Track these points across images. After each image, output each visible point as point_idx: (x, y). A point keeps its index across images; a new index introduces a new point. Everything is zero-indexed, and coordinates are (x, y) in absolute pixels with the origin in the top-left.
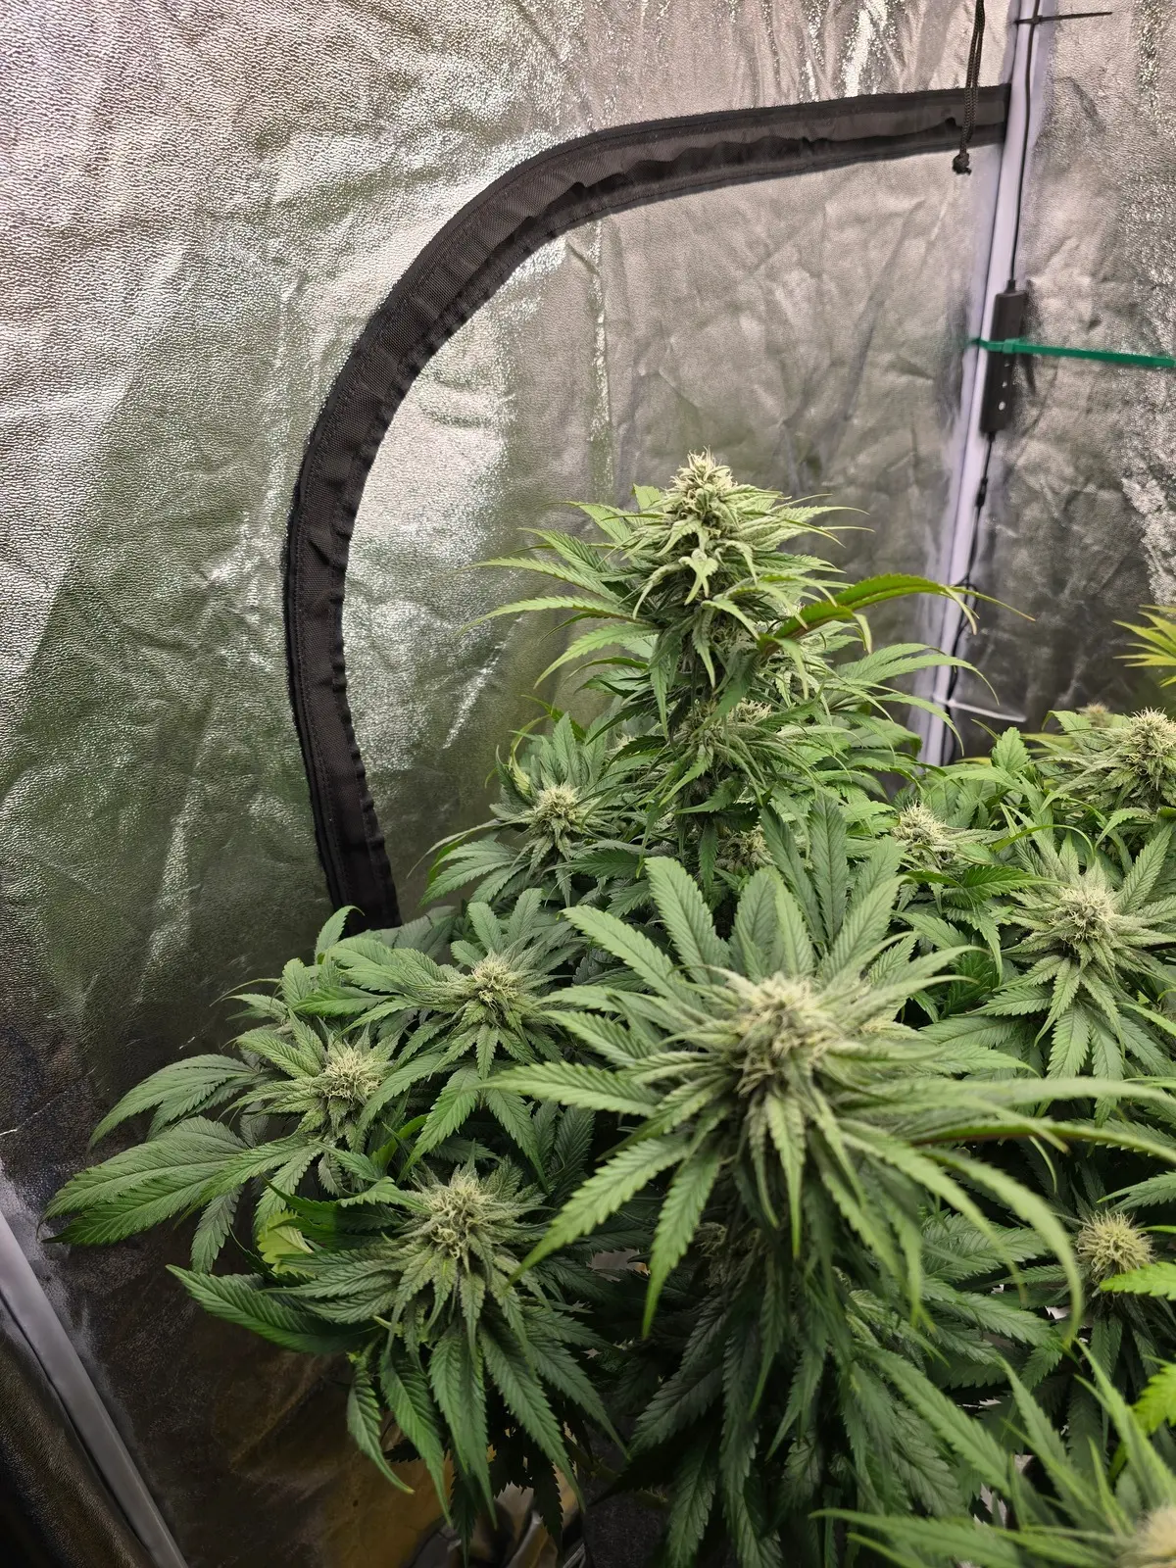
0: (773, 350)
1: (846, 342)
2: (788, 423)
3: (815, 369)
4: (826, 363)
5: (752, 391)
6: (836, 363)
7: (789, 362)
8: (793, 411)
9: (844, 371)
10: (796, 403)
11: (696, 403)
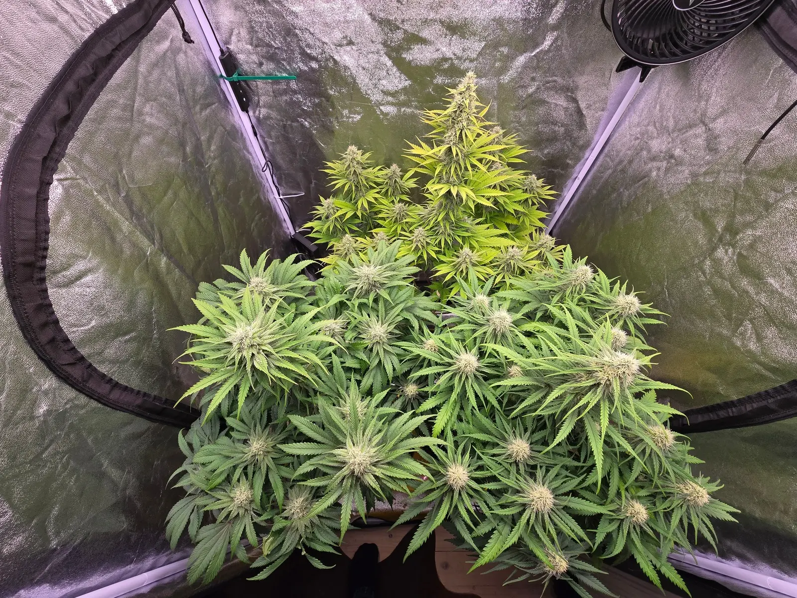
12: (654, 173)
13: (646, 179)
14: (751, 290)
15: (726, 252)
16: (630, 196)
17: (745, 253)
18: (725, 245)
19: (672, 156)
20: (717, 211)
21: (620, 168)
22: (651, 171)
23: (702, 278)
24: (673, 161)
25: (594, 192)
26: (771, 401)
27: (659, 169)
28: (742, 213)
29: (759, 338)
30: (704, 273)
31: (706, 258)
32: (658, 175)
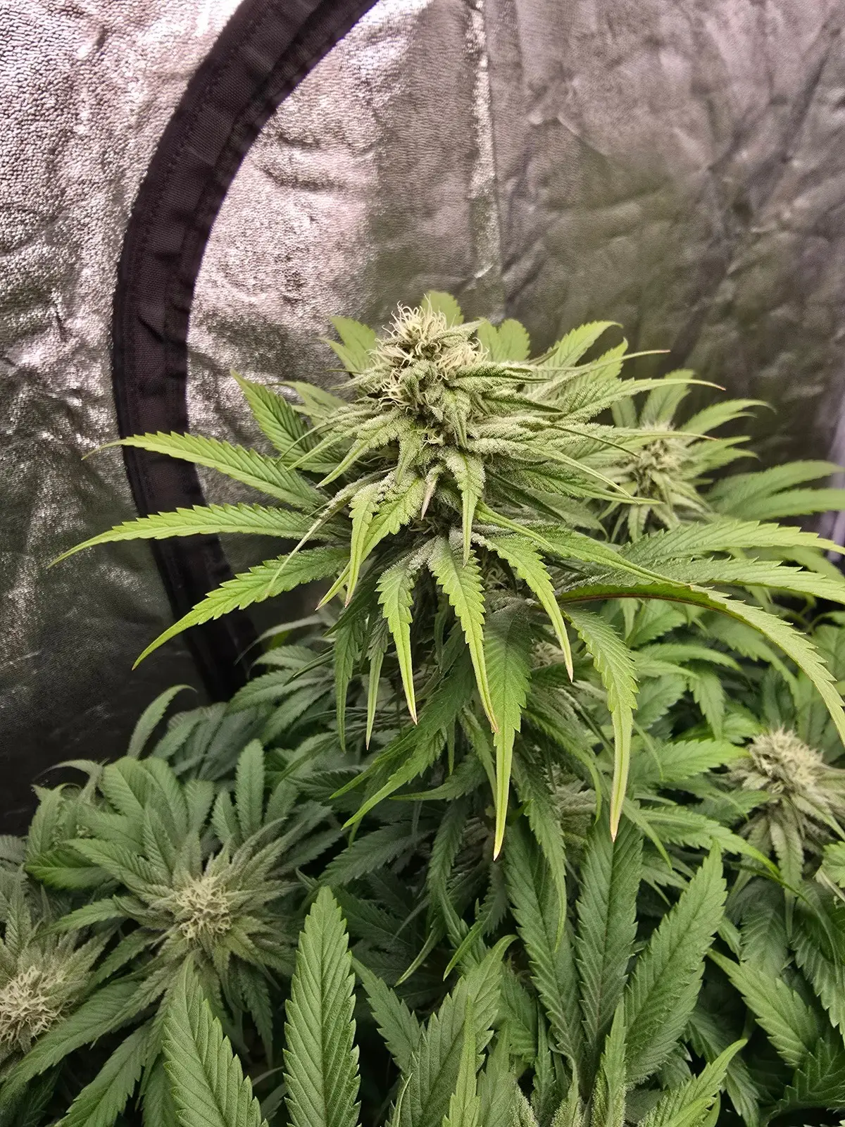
0: (700, 89)
1: (790, 77)
2: (713, 169)
3: (750, 109)
4: (763, 101)
5: (672, 136)
6: (777, 101)
7: (718, 102)
8: (720, 155)
9: (786, 110)
10: (725, 146)
11: (604, 151)
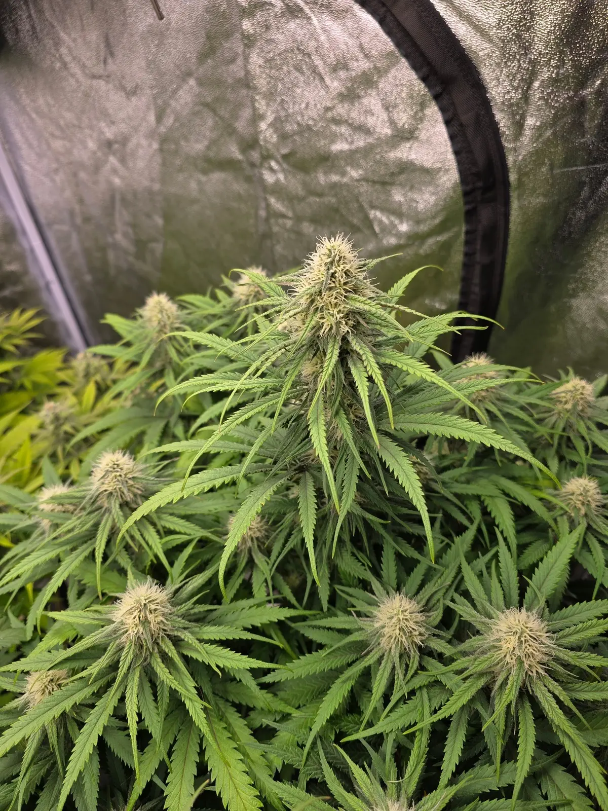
12: (117, 181)
13: (118, 197)
14: (335, 178)
15: (272, 170)
16: (125, 235)
17: (285, 151)
18: (261, 165)
19: (109, 144)
20: (213, 143)
21: (79, 220)
22: (110, 183)
23: (289, 223)
24: (116, 146)
25: (88, 278)
26: (478, 257)
27: (115, 171)
28: (235, 116)
29: (397, 212)
30: (283, 216)
31: (266, 199)
32: (123, 178)
